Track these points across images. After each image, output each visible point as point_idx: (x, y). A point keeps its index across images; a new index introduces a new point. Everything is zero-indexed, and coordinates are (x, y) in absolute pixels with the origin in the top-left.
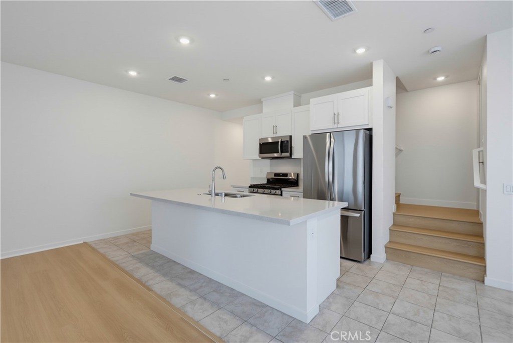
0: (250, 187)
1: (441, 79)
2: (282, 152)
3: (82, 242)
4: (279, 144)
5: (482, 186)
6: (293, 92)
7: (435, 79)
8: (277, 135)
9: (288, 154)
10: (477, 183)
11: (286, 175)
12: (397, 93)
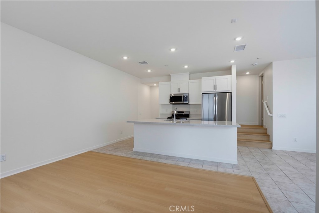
0: (168, 118)
1: (248, 73)
2: (184, 101)
3: (88, 151)
4: (183, 97)
5: (271, 115)
6: (189, 73)
7: (246, 73)
8: (180, 93)
9: (187, 102)
10: (269, 114)
11: (183, 112)
12: (237, 77)
